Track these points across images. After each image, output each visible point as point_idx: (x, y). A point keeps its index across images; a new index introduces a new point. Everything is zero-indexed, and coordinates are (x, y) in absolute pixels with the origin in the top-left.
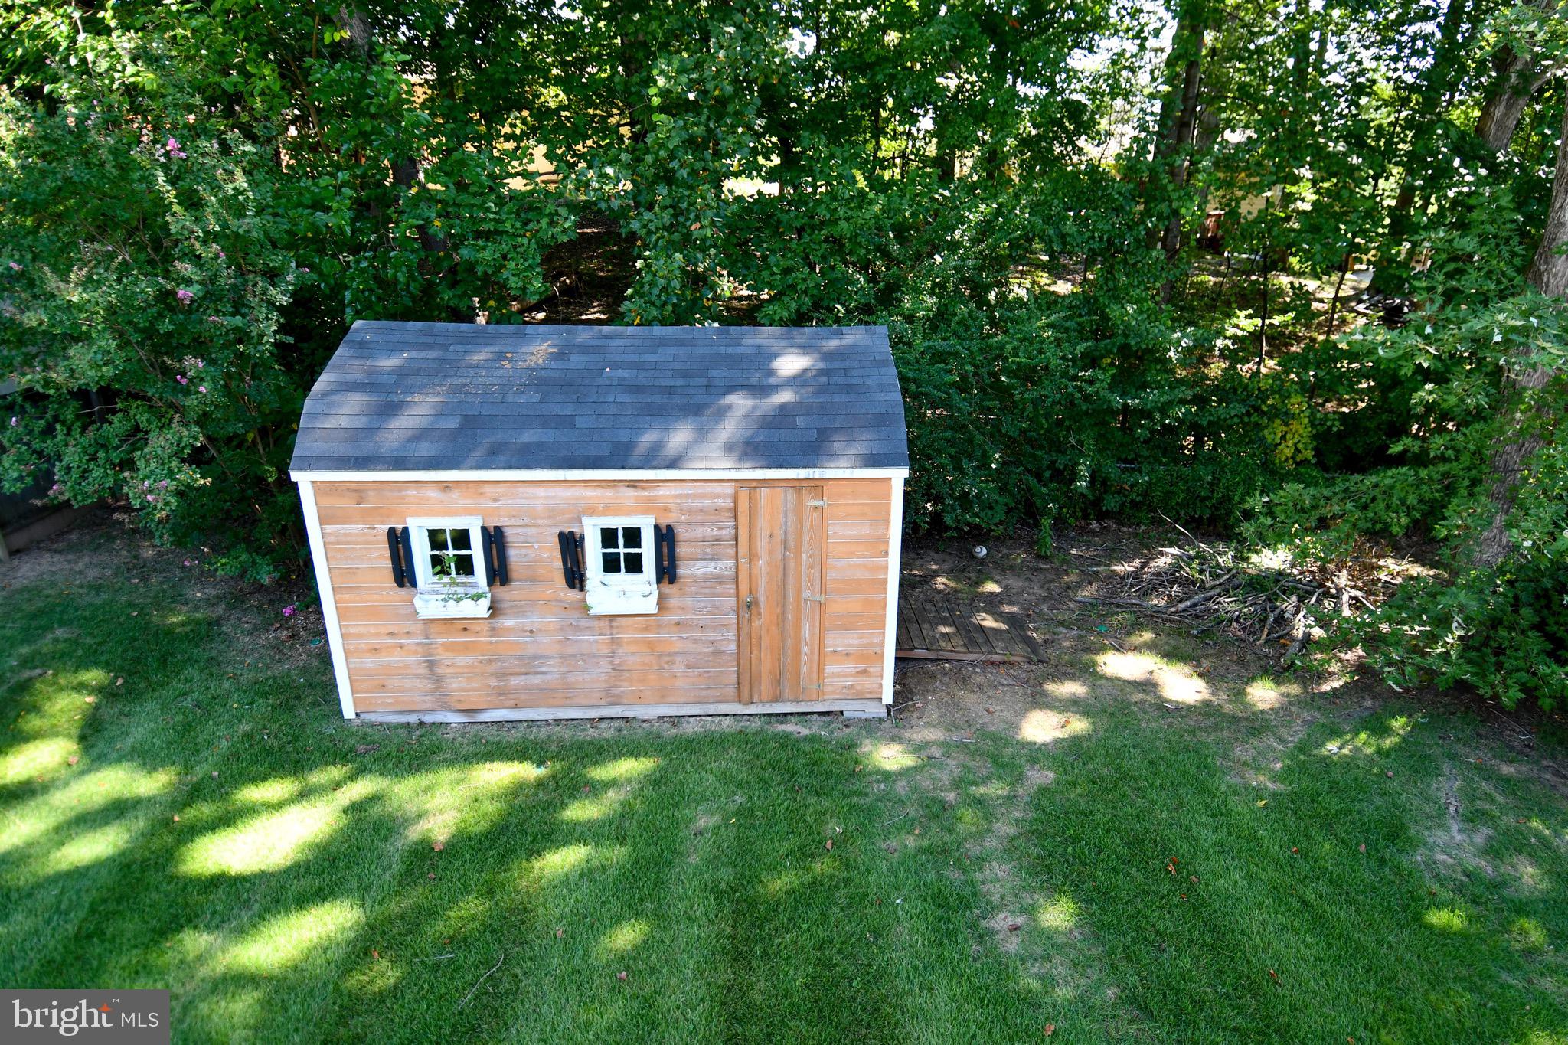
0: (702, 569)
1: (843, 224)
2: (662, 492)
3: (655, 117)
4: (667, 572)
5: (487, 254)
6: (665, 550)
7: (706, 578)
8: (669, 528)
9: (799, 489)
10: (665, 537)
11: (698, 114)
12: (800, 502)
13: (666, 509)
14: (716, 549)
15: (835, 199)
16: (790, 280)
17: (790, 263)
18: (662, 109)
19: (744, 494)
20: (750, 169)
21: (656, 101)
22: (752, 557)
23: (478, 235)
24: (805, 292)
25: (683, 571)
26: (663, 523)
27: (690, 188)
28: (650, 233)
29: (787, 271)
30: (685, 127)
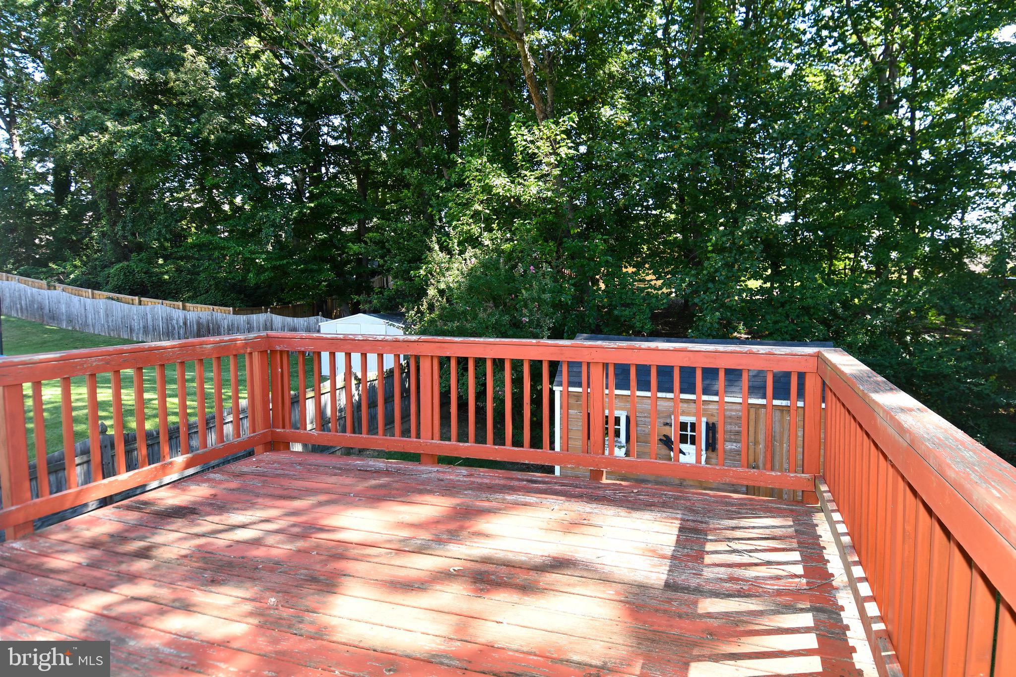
0: (729, 446)
1: (810, 300)
2: (711, 407)
3: (709, 255)
4: (711, 446)
5: (627, 313)
6: (711, 435)
7: (731, 451)
8: (713, 424)
9: (782, 411)
10: (711, 429)
11: (731, 252)
12: (782, 417)
13: (712, 415)
14: (737, 437)
15: (805, 288)
16: (778, 326)
17: (778, 318)
18: (712, 252)
19: (752, 411)
20: (756, 276)
21: (710, 248)
22: (756, 443)
23: (623, 305)
24: (786, 333)
25: (719, 446)
26: (711, 422)
27: (725, 284)
28: (704, 303)
29: (776, 322)
30: (723, 259)
